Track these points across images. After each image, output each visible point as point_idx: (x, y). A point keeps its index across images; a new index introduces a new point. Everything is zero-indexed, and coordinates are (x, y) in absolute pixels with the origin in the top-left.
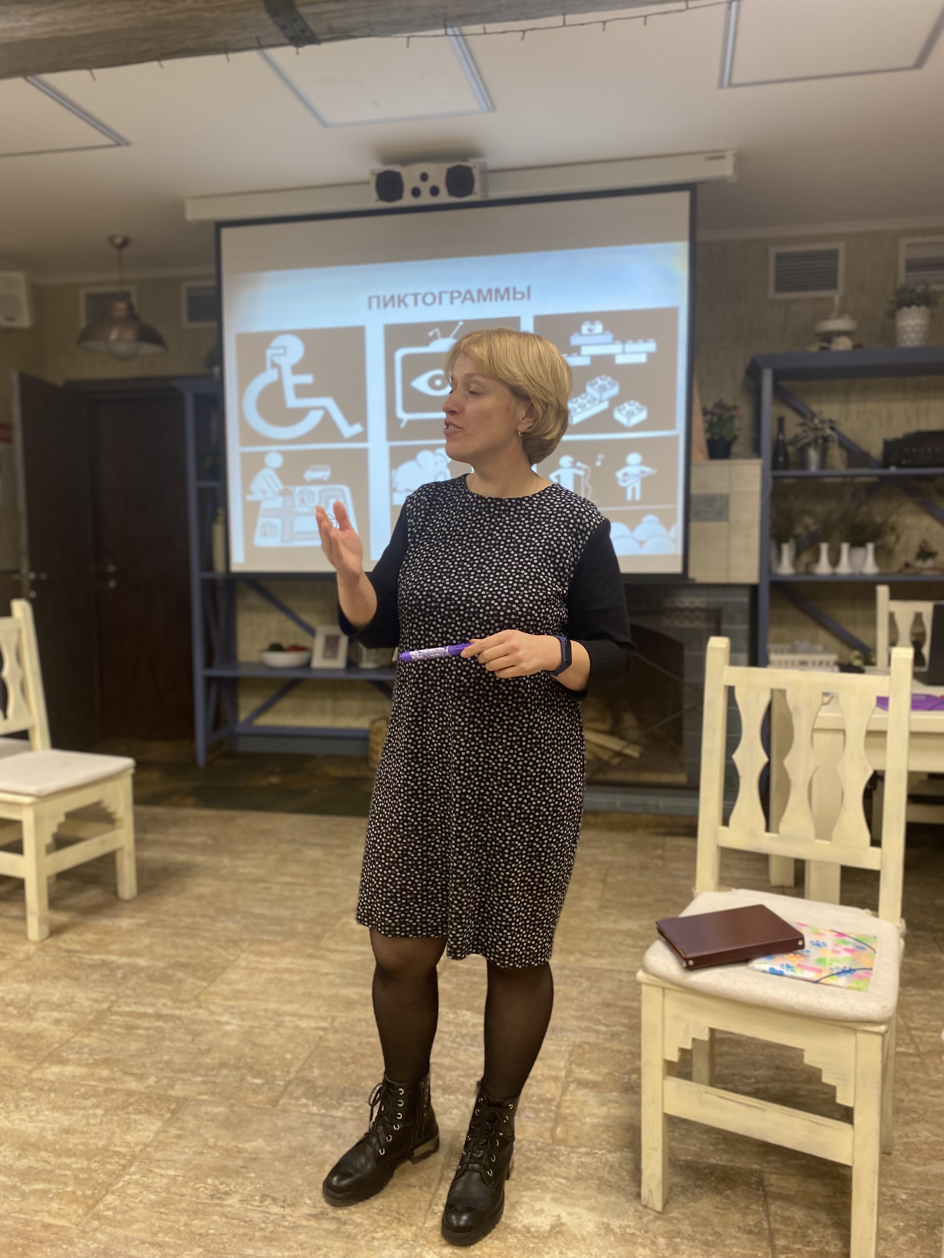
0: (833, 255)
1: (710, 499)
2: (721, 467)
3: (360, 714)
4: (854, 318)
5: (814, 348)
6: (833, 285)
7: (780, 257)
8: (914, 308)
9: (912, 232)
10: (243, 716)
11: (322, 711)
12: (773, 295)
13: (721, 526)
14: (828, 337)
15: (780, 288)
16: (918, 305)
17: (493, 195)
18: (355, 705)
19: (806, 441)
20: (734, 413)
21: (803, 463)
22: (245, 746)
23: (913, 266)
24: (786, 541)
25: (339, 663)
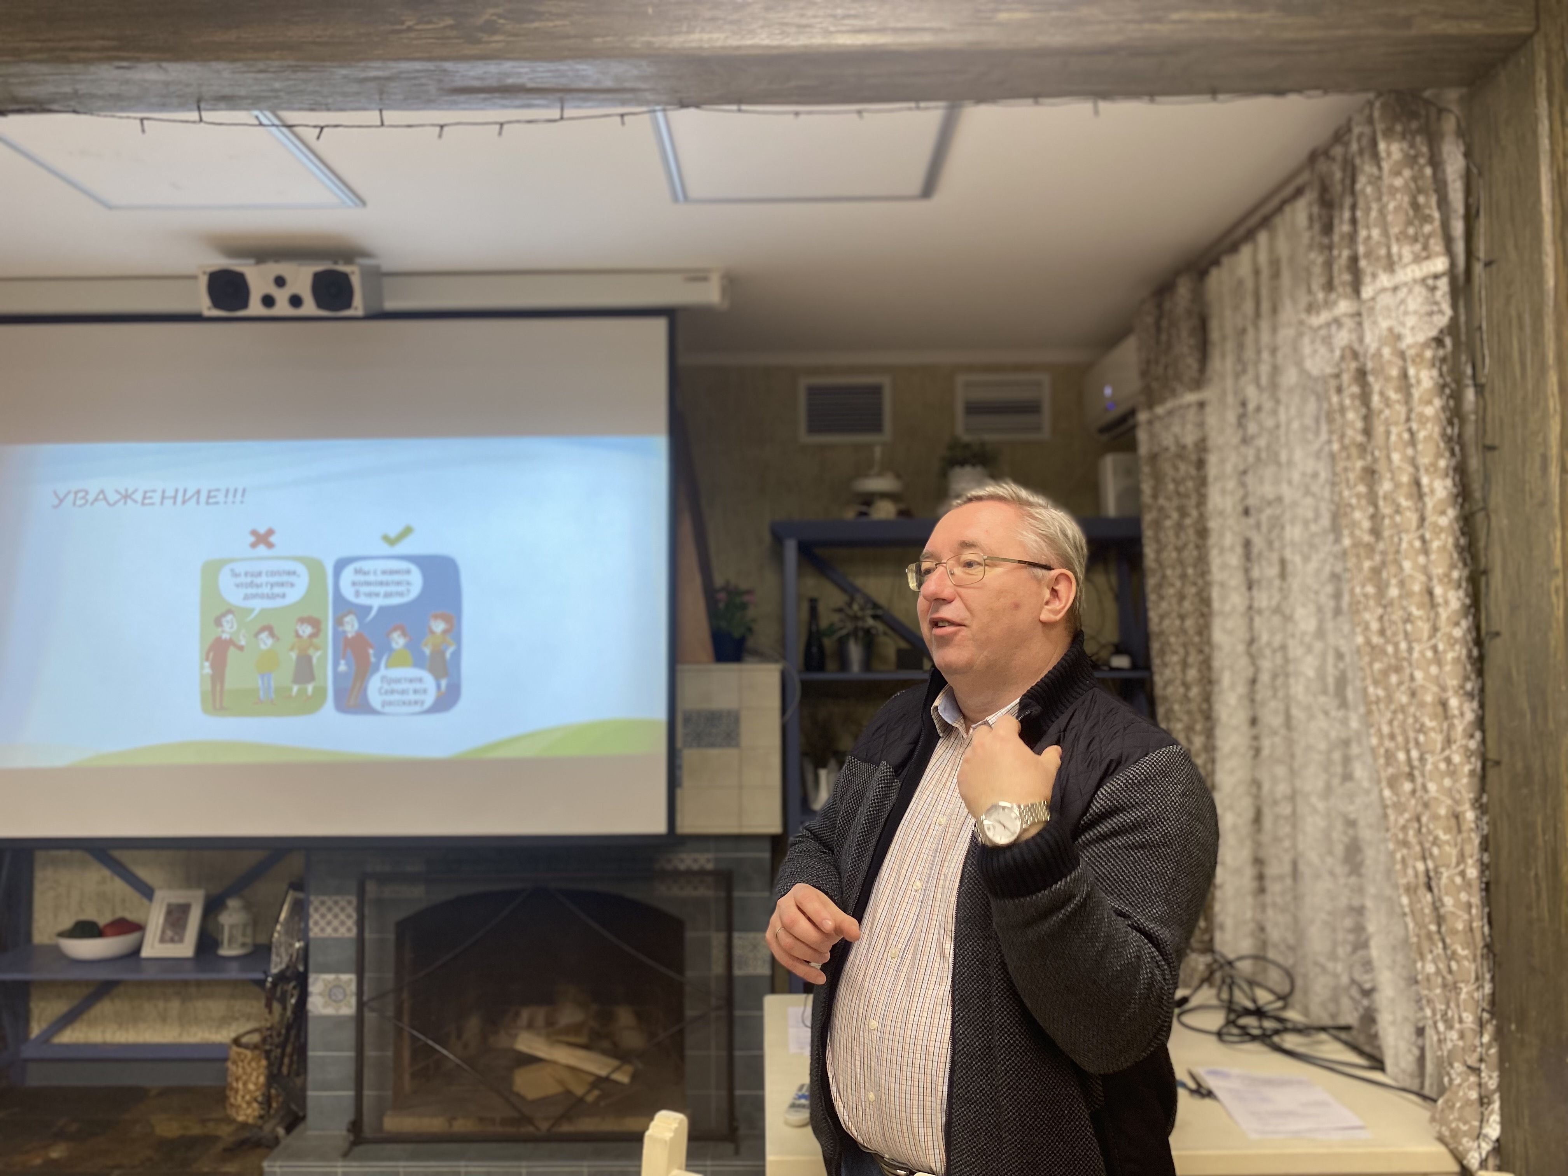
0: (876, 391)
1: (713, 718)
2: (729, 672)
3: (224, 1021)
4: (898, 476)
5: (850, 514)
6: (876, 427)
7: (813, 391)
8: (968, 469)
9: (970, 368)
10: (36, 1030)
11: (164, 1018)
12: (805, 438)
13: (730, 753)
14: (868, 500)
15: (814, 427)
16: (974, 465)
17: (390, 305)
18: (217, 1007)
19: (844, 632)
20: (746, 598)
21: (843, 663)
22: (35, 1078)
23: (974, 409)
24: (824, 766)
25: (186, 949)
